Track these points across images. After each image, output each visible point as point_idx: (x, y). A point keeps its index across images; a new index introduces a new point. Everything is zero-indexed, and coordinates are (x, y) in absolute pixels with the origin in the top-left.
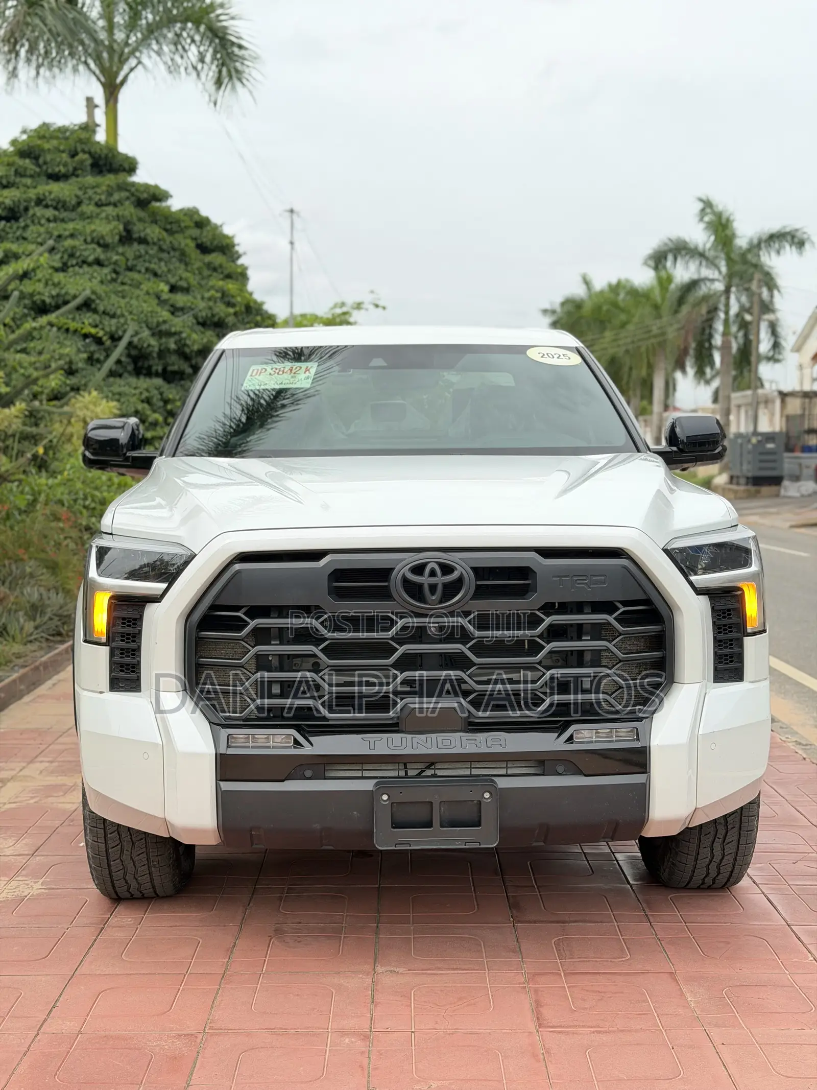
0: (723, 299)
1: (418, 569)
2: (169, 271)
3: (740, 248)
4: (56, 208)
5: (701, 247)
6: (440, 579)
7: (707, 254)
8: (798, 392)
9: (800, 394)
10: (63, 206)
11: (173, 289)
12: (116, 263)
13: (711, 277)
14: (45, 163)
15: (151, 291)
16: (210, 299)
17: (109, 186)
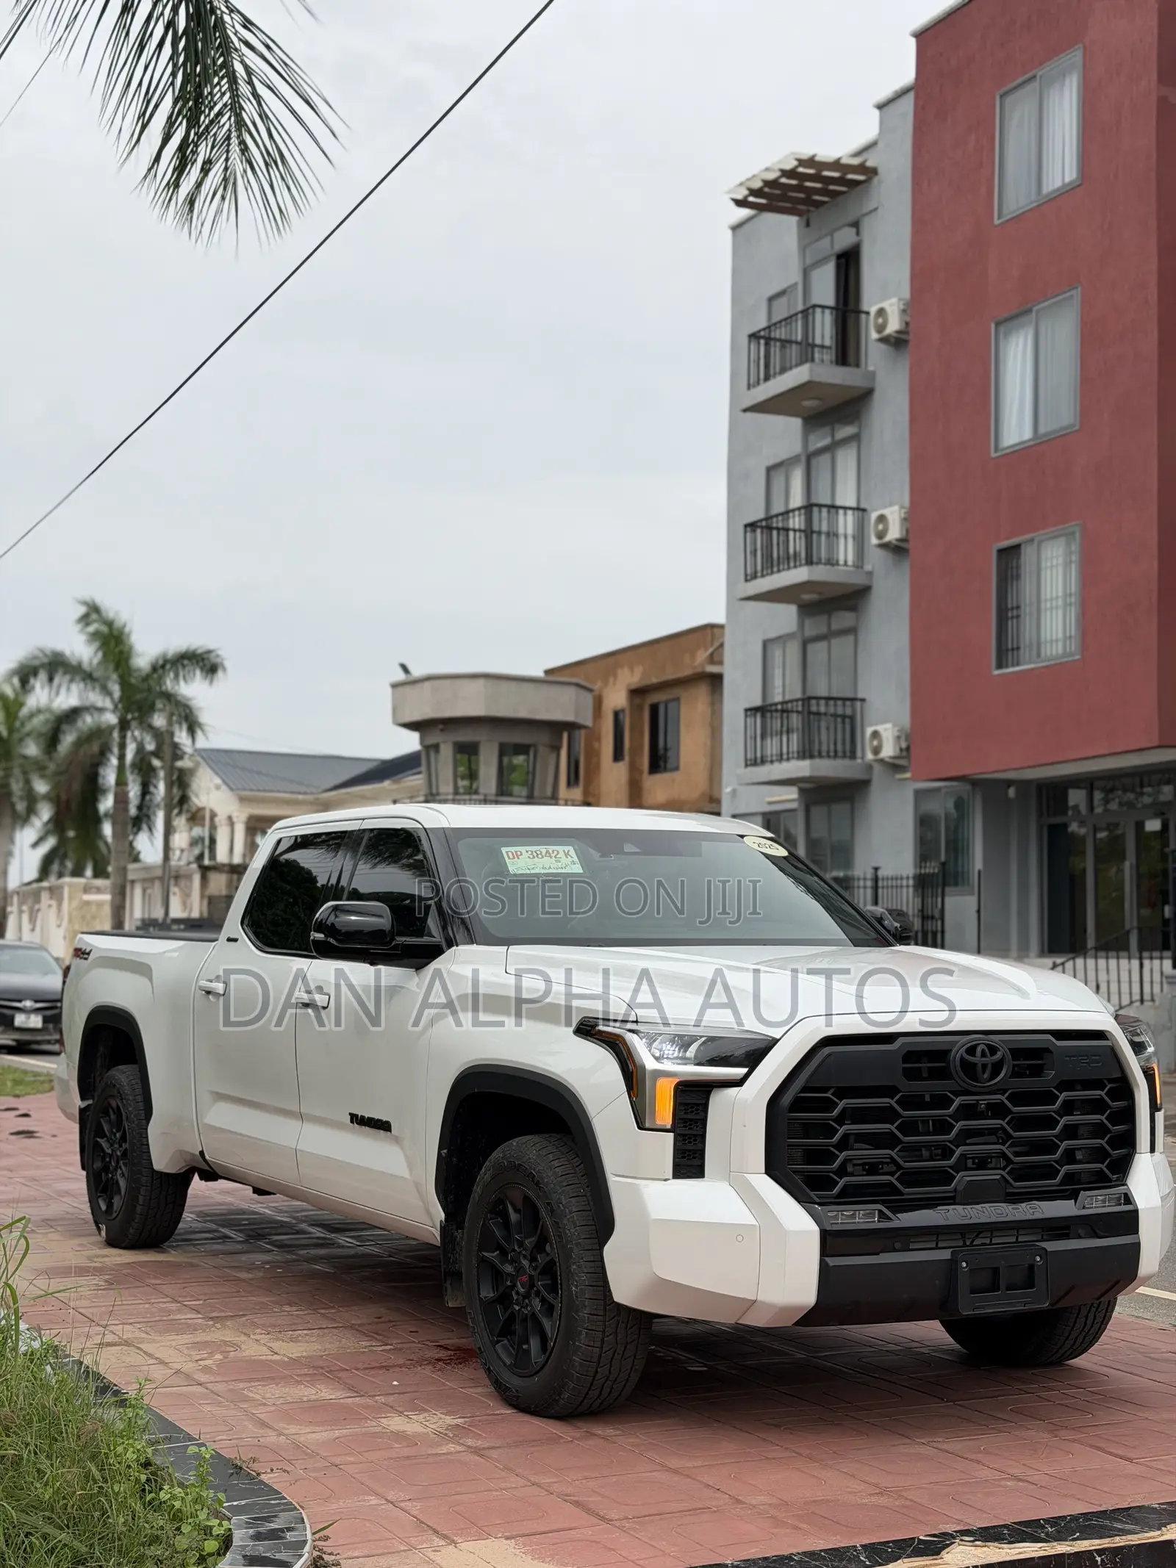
0: (116, 735)
1: (971, 1050)
3: (139, 670)
5: (86, 666)
6: (990, 1059)
7: (96, 675)
8: (224, 865)
9: (226, 869)
13: (100, 704)
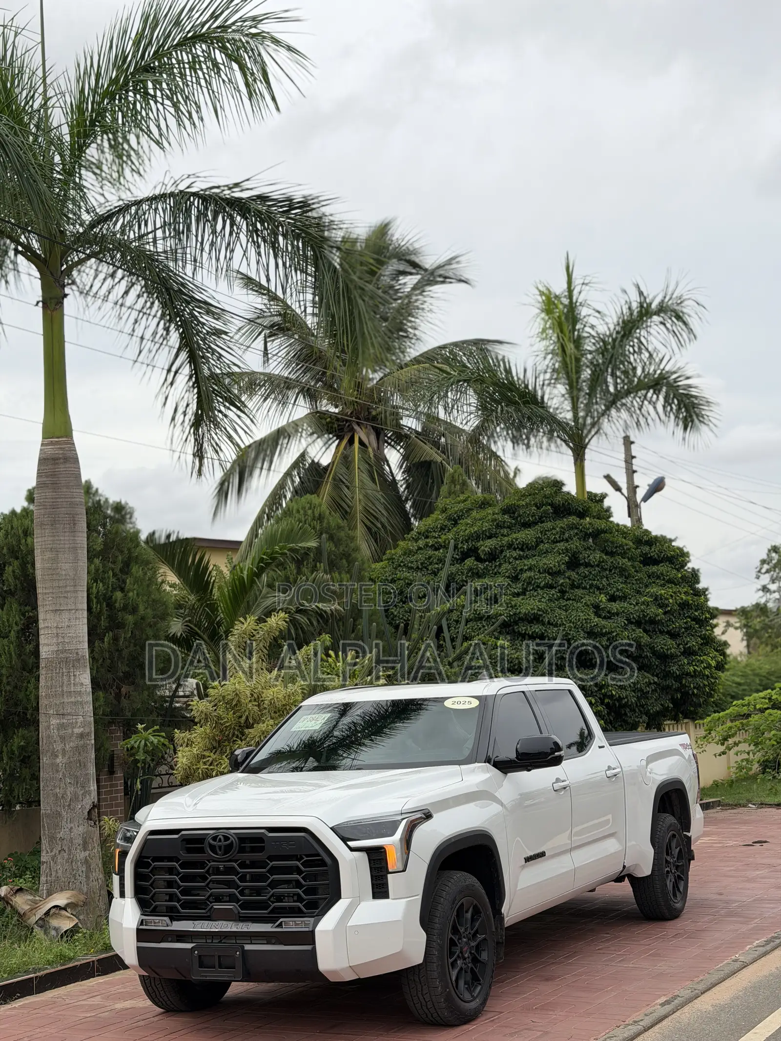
1: (215, 839)
2: (609, 585)
4: (522, 550)
6: (224, 843)
10: (527, 547)
11: (613, 599)
12: (562, 585)
14: (519, 516)
15: (589, 603)
16: (643, 603)
17: (562, 527)
